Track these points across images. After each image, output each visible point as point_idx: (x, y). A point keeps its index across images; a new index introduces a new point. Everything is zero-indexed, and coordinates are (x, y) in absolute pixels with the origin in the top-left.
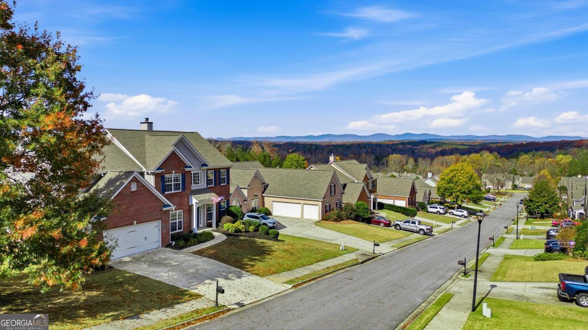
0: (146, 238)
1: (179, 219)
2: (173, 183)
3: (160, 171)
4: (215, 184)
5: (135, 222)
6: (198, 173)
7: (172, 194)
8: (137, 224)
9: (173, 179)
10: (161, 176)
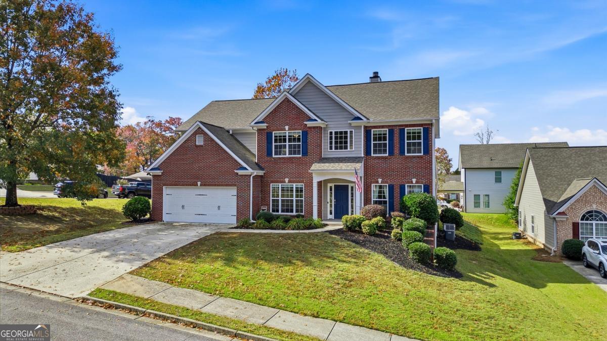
0: (219, 207)
1: (297, 196)
2: (287, 144)
3: (264, 126)
4: (391, 153)
5: (199, 183)
6: (346, 133)
7: (283, 158)
8: (201, 185)
9: (287, 138)
10: (267, 133)
